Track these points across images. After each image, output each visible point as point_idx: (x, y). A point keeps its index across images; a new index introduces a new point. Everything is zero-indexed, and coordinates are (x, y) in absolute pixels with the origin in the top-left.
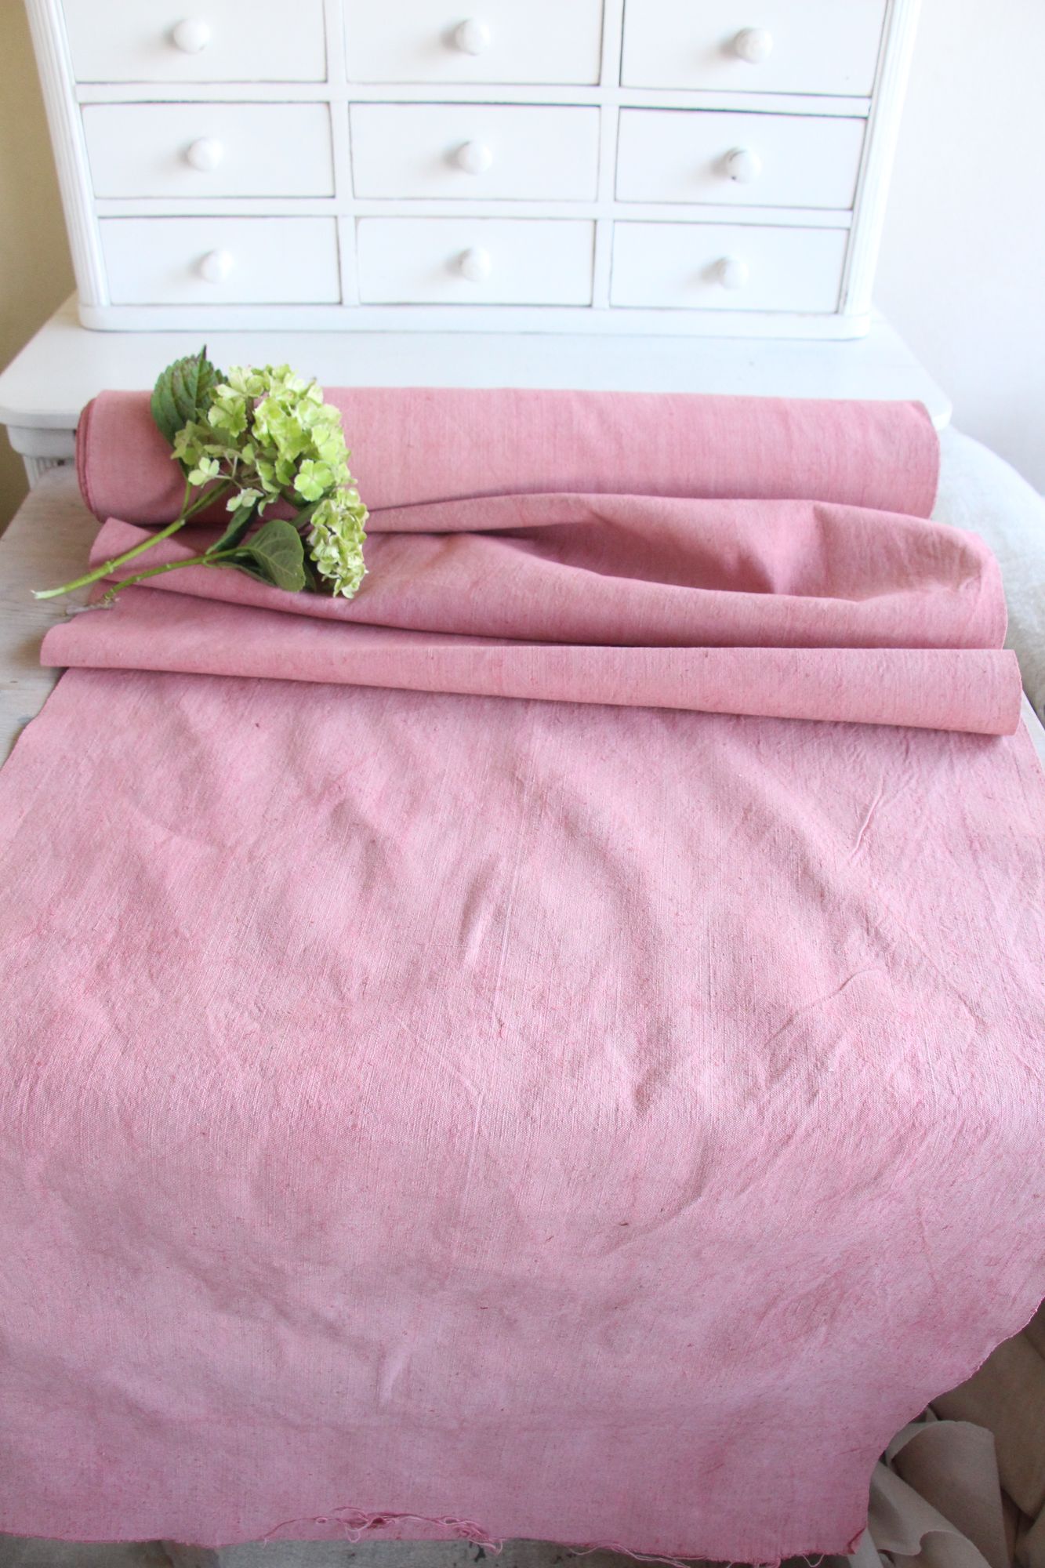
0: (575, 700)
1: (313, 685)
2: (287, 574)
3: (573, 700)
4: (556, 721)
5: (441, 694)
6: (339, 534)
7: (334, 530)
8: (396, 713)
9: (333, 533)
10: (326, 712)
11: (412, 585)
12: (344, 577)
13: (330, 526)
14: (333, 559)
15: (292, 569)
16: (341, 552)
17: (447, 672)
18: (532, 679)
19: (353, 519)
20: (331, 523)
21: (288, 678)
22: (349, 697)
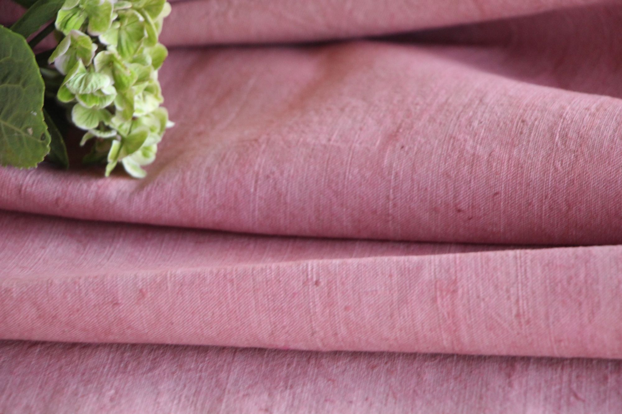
0: (609, 355)
1: (76, 350)
2: (10, 132)
3: (602, 356)
4: (572, 399)
5: (336, 354)
6: (112, 49)
7: (103, 40)
8: (248, 395)
9: (102, 47)
10: (106, 400)
11: (263, 146)
12: (124, 134)
13: (94, 33)
14: (104, 97)
15: (20, 121)
16: (118, 85)
17: (347, 308)
18: (518, 315)
19: (141, 19)
20: (97, 27)
21: (25, 337)
22: (150, 370)
